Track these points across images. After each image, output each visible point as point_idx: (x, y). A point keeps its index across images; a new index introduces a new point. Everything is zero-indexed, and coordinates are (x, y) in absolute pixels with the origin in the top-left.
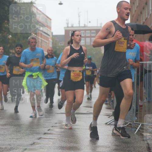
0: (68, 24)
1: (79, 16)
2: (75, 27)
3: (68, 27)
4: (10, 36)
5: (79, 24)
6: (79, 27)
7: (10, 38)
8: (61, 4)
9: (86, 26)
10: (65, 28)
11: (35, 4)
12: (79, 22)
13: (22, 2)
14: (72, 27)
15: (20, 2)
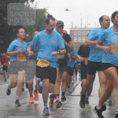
0: (72, 26)
1: (81, 20)
2: (78, 28)
3: (72, 28)
4: (28, 35)
5: (81, 25)
6: (81, 28)
7: (27, 36)
8: (67, 10)
9: (86, 27)
10: (70, 29)
11: (47, 10)
12: (81, 24)
13: (37, 9)
14: (76, 28)
15: (36, 9)
